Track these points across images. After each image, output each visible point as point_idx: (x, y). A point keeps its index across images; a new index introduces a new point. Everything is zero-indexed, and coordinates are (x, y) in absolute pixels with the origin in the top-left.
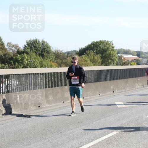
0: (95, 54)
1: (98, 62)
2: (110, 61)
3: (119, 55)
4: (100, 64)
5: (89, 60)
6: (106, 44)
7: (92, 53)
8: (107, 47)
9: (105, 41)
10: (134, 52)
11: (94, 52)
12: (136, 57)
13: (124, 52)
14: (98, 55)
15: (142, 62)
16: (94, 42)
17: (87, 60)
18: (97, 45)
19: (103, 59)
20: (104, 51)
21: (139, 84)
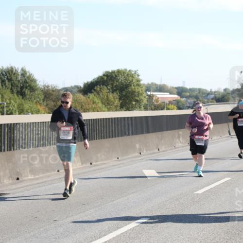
0: (109, 92)
1: (115, 105)
2: (134, 103)
3: (149, 93)
4: (118, 108)
5: (100, 101)
6: (128, 75)
7: (105, 90)
8: (129, 80)
9: (126, 70)
10: (173, 88)
11: (108, 89)
12: (176, 97)
13: (157, 88)
14: (115, 93)
15: (186, 105)
16: (107, 72)
17: (97, 102)
18: (112, 76)
19: (123, 100)
20: (124, 86)
21: (181, 140)
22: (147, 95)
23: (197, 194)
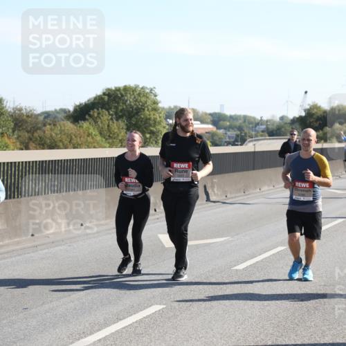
0: (112, 119)
1: (120, 138)
2: (148, 136)
3: (170, 122)
5: (97, 133)
6: (139, 94)
7: (105, 116)
8: (141, 102)
9: (137, 86)
10: (206, 114)
11: (110, 114)
12: (210, 127)
14: (120, 121)
15: (224, 140)
16: (108, 89)
17: (94, 133)
18: (117, 96)
20: (135, 111)
21: (216, 192)
22: (168, 125)
23: (237, 270)
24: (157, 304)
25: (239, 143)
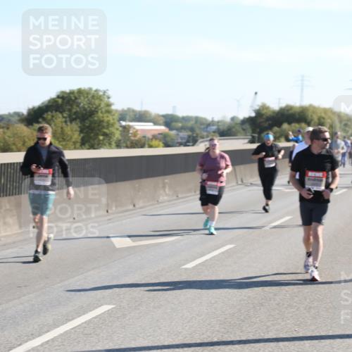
0: (66, 122)
1: (73, 140)
2: (101, 138)
3: (124, 123)
4: (78, 145)
6: (93, 97)
7: (59, 118)
8: (94, 104)
9: (90, 89)
10: (159, 116)
11: (64, 117)
12: (162, 128)
13: (135, 115)
14: (74, 123)
15: (176, 141)
16: (63, 92)
18: (70, 99)
19: (85, 133)
20: (88, 114)
21: (167, 192)
22: (121, 126)
23: (186, 269)
24: (106, 304)
25: (191, 144)
